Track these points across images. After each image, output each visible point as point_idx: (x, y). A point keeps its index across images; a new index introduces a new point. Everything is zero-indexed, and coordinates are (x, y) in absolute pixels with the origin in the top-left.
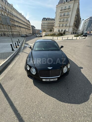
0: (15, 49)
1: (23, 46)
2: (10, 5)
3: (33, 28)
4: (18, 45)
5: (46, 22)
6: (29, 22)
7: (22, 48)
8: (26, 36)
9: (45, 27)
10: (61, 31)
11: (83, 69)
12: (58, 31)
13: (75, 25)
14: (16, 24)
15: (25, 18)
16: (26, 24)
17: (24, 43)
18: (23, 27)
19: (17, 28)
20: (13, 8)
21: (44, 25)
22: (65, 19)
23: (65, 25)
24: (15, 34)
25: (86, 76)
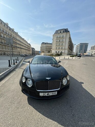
0: (13, 66)
1: (21, 64)
2: (15, 33)
3: (33, 50)
4: (16, 62)
5: (45, 45)
6: (30, 45)
7: (20, 65)
8: (26, 56)
9: (44, 49)
10: (58, 53)
11: (84, 84)
12: (55, 52)
13: (69, 48)
14: (17, 46)
15: (27, 42)
16: (27, 46)
17: (23, 61)
18: (24, 49)
19: (18, 49)
20: (18, 35)
21: (43, 47)
22: (61, 44)
23: (61, 48)
24: (15, 53)
25: (89, 92)
